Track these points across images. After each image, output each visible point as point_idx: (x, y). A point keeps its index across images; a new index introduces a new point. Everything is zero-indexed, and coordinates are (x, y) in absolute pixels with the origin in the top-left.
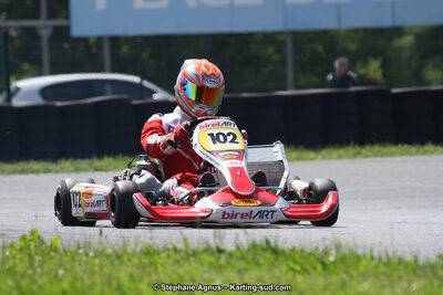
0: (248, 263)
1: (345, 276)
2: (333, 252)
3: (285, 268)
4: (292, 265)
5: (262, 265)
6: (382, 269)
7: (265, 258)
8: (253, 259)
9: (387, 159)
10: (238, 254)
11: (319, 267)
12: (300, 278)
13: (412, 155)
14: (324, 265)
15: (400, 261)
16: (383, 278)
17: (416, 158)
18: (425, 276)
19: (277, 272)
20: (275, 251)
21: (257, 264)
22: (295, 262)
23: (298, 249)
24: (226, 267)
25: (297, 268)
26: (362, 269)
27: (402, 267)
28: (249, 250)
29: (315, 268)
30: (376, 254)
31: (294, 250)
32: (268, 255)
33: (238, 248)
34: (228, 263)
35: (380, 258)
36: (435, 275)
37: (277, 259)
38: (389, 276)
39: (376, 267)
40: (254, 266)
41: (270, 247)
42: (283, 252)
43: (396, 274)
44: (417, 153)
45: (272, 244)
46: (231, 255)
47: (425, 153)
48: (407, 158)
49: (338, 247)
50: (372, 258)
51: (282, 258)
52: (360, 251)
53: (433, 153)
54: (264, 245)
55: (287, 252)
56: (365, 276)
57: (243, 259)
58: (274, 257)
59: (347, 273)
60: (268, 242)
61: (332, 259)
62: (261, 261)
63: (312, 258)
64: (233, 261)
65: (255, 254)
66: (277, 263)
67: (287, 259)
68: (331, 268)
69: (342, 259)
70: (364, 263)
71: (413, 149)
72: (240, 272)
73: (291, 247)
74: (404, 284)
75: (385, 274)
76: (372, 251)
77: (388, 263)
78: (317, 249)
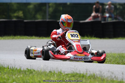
6: (11, 71)
9: (22, 40)
13: (29, 39)
17: (29, 40)
27: (16, 71)
36: (26, 74)
43: (15, 73)
44: (30, 39)
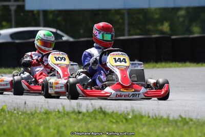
0: (91, 118)
1: (135, 125)
2: (131, 114)
3: (108, 121)
4: (112, 119)
5: (98, 119)
7: (100, 116)
8: (94, 117)
10: (87, 114)
11: (124, 121)
12: (114, 126)
14: (126, 119)
15: (161, 118)
16: (153, 126)
18: (172, 125)
19: (104, 123)
20: (105, 113)
21: (96, 119)
22: (113, 118)
23: (115, 111)
24: (82, 120)
25: (114, 121)
26: (143, 122)
28: (92, 112)
29: (122, 121)
30: (150, 115)
31: (113, 112)
32: (101, 115)
33: (87, 111)
34: (83, 118)
35: (153, 117)
39: (150, 121)
40: (94, 120)
41: (102, 111)
42: (108, 114)
45: (103, 109)
46: (84, 115)
49: (133, 111)
50: (149, 117)
51: (107, 116)
52: (143, 114)
53: (189, 66)
54: (99, 110)
55: (110, 113)
56: (144, 125)
57: (89, 116)
58: (104, 116)
59: (136, 123)
60: (101, 108)
61: (130, 117)
62: (98, 117)
63: (121, 116)
64: (85, 117)
65: (95, 114)
66: (105, 119)
67: (110, 117)
68: (130, 121)
69: (135, 117)
70: (144, 119)
71: (180, 65)
72: (86, 123)
73: (112, 111)
74: (161, 129)
75: (154, 124)
76: (149, 113)
77: (156, 119)
78: (124, 112)
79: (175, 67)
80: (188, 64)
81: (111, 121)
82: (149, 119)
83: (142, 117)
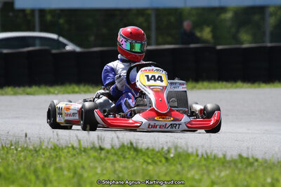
0: (118, 157)
1: (179, 166)
2: (173, 151)
3: (142, 161)
4: (146, 159)
5: (127, 158)
7: (129, 154)
8: (122, 154)
10: (113, 151)
11: (163, 160)
12: (151, 167)
14: (167, 159)
15: (215, 157)
16: (204, 168)
18: (230, 167)
19: (137, 163)
20: (136, 150)
21: (124, 158)
22: (148, 157)
23: (151, 148)
24: (105, 160)
25: (150, 161)
26: (190, 162)
28: (120, 148)
29: (161, 161)
30: (200, 153)
31: (148, 149)
32: (132, 152)
33: (113, 147)
34: (106, 157)
35: (202, 155)
37: (137, 155)
38: (207, 167)
39: (200, 161)
40: (122, 159)
41: (133, 147)
42: (141, 151)
45: (134, 145)
46: (108, 152)
47: (236, 87)
48: (225, 90)
49: (176, 148)
50: (197, 156)
51: (140, 154)
52: (190, 150)
53: (241, 87)
54: (129, 145)
55: (144, 150)
57: (116, 154)
58: (135, 153)
59: (181, 164)
60: (131, 144)
61: (172, 155)
62: (127, 156)
63: (159, 155)
64: (109, 156)
65: (123, 151)
66: (137, 158)
67: (144, 155)
68: (172, 160)
69: (179, 155)
70: (192, 158)
71: (229, 85)
72: (113, 163)
73: (146, 147)
74: (217, 173)
75: (205, 165)
76: (197, 150)
77: (207, 158)
78: (162, 148)
79: (222, 88)
80: (239, 84)
81: (145, 161)
82: (198, 159)
83: (188, 155)
